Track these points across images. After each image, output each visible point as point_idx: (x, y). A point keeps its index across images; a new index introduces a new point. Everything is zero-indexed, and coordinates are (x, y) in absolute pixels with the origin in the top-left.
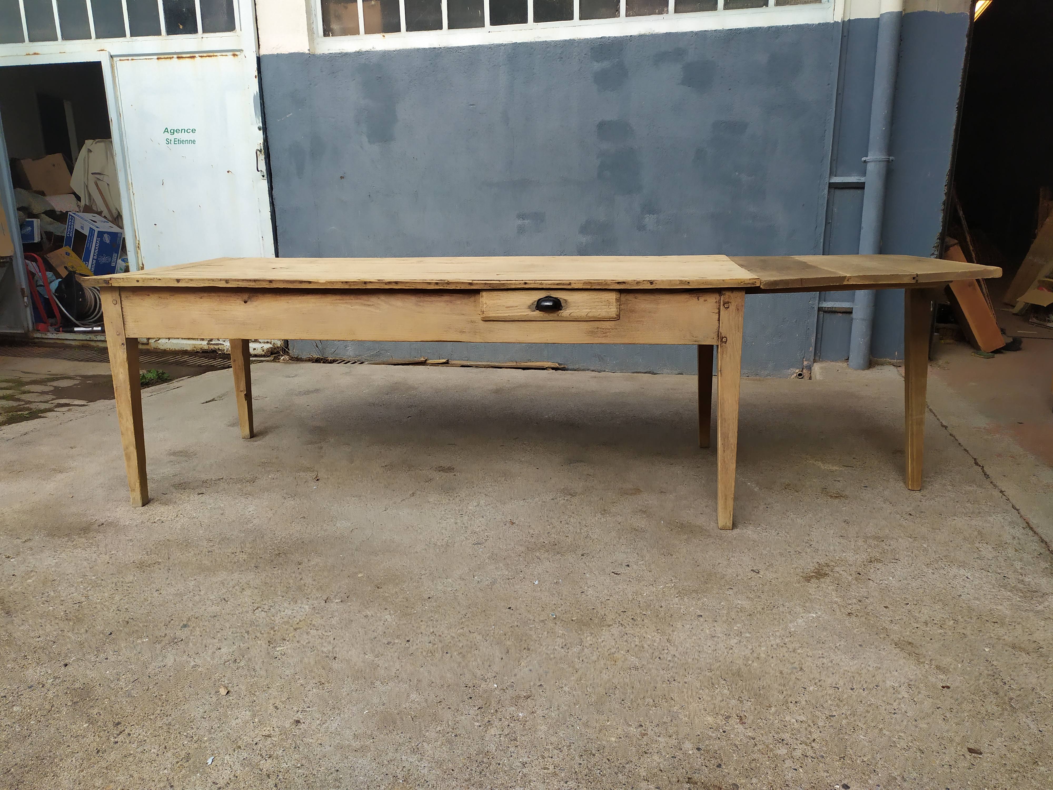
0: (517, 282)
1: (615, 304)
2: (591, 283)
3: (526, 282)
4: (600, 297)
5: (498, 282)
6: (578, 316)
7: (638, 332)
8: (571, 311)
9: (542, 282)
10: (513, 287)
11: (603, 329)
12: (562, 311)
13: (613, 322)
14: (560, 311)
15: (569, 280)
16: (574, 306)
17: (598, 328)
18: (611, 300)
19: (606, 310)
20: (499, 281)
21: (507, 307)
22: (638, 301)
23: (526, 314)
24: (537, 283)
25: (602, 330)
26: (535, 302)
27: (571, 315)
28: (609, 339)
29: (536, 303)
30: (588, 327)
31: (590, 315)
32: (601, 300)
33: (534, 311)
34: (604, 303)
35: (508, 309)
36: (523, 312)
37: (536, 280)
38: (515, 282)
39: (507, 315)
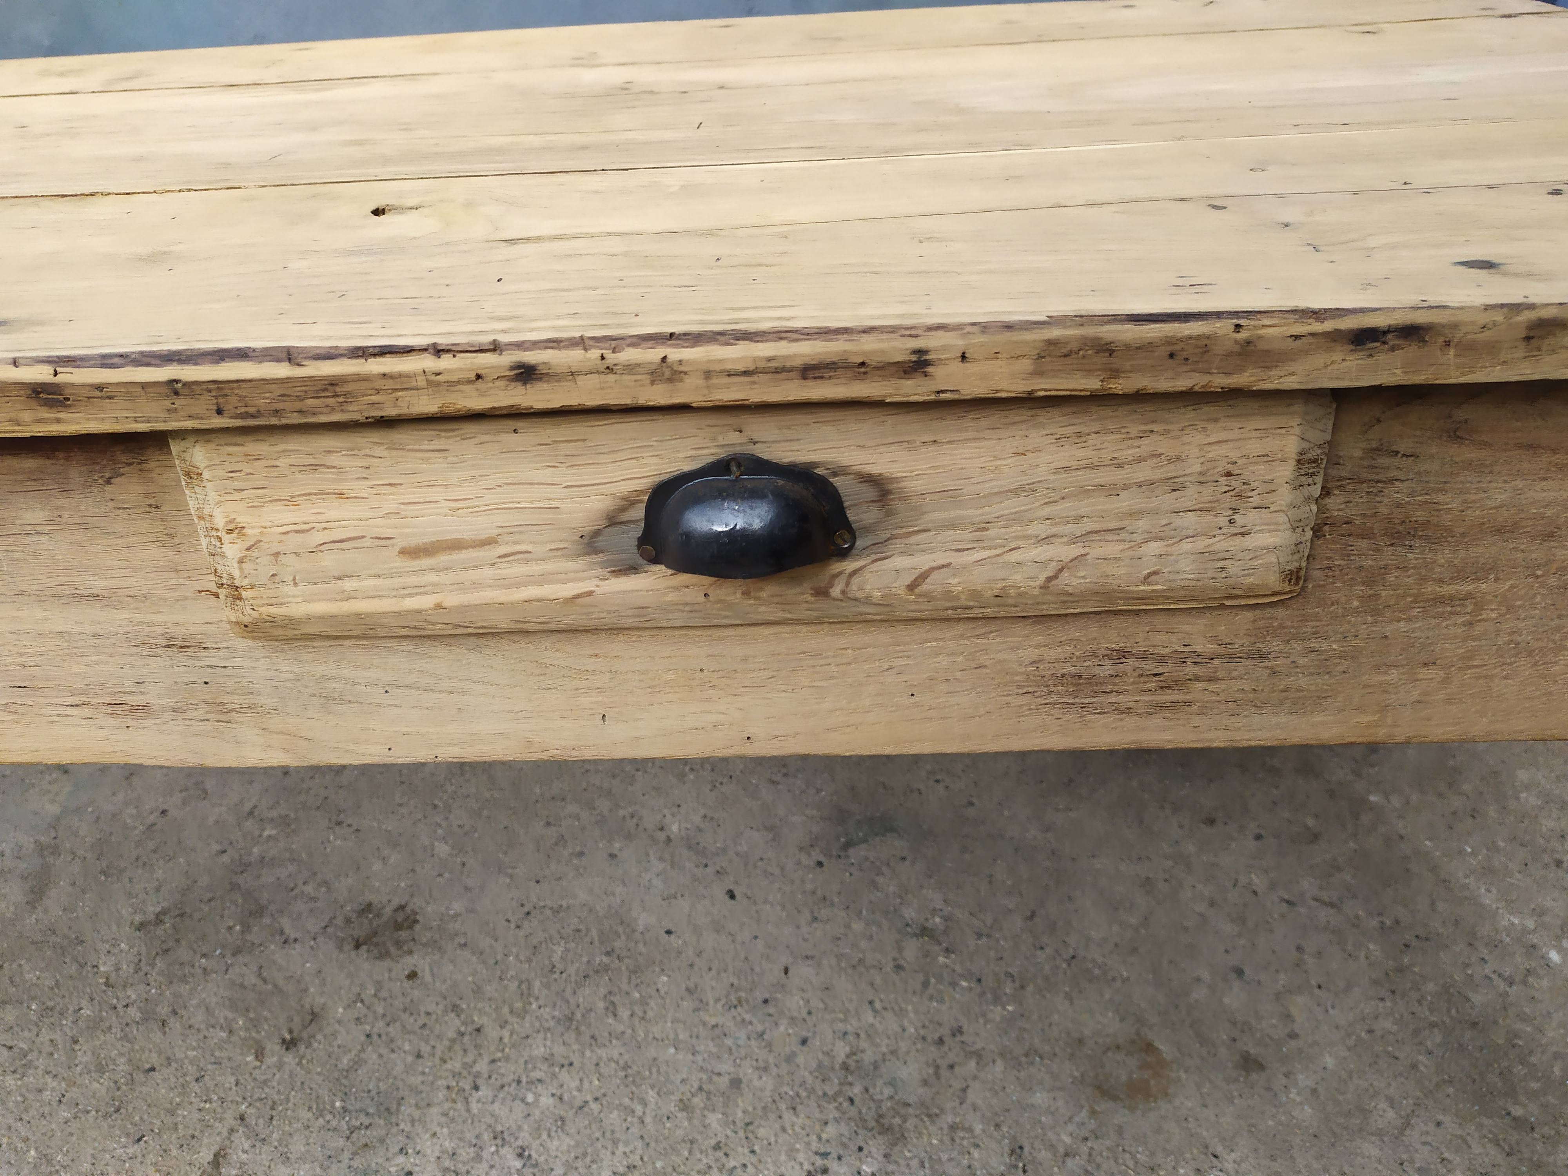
0: (446, 362)
1: (1284, 496)
2: (1107, 349)
3: (530, 357)
4: (1165, 446)
5: (282, 370)
6: (975, 594)
7: (1424, 673)
8: (922, 561)
9: (675, 354)
10: (427, 405)
11: (1162, 660)
12: (849, 565)
13: (1249, 615)
14: (837, 567)
15: (911, 332)
16: (952, 525)
17: (1122, 655)
18: (1257, 473)
19: (1202, 543)
20: (289, 356)
21: (411, 552)
22: (1470, 453)
23: (568, 590)
24: (631, 368)
25: (1151, 667)
26: (629, 502)
27: (926, 587)
28: (1197, 721)
29: (639, 512)
30: (1050, 654)
31: (1073, 581)
32: (1170, 470)
33: (632, 569)
34: (1191, 496)
35: (426, 562)
36: (544, 578)
37: (615, 342)
38: (428, 362)
39: (425, 602)
